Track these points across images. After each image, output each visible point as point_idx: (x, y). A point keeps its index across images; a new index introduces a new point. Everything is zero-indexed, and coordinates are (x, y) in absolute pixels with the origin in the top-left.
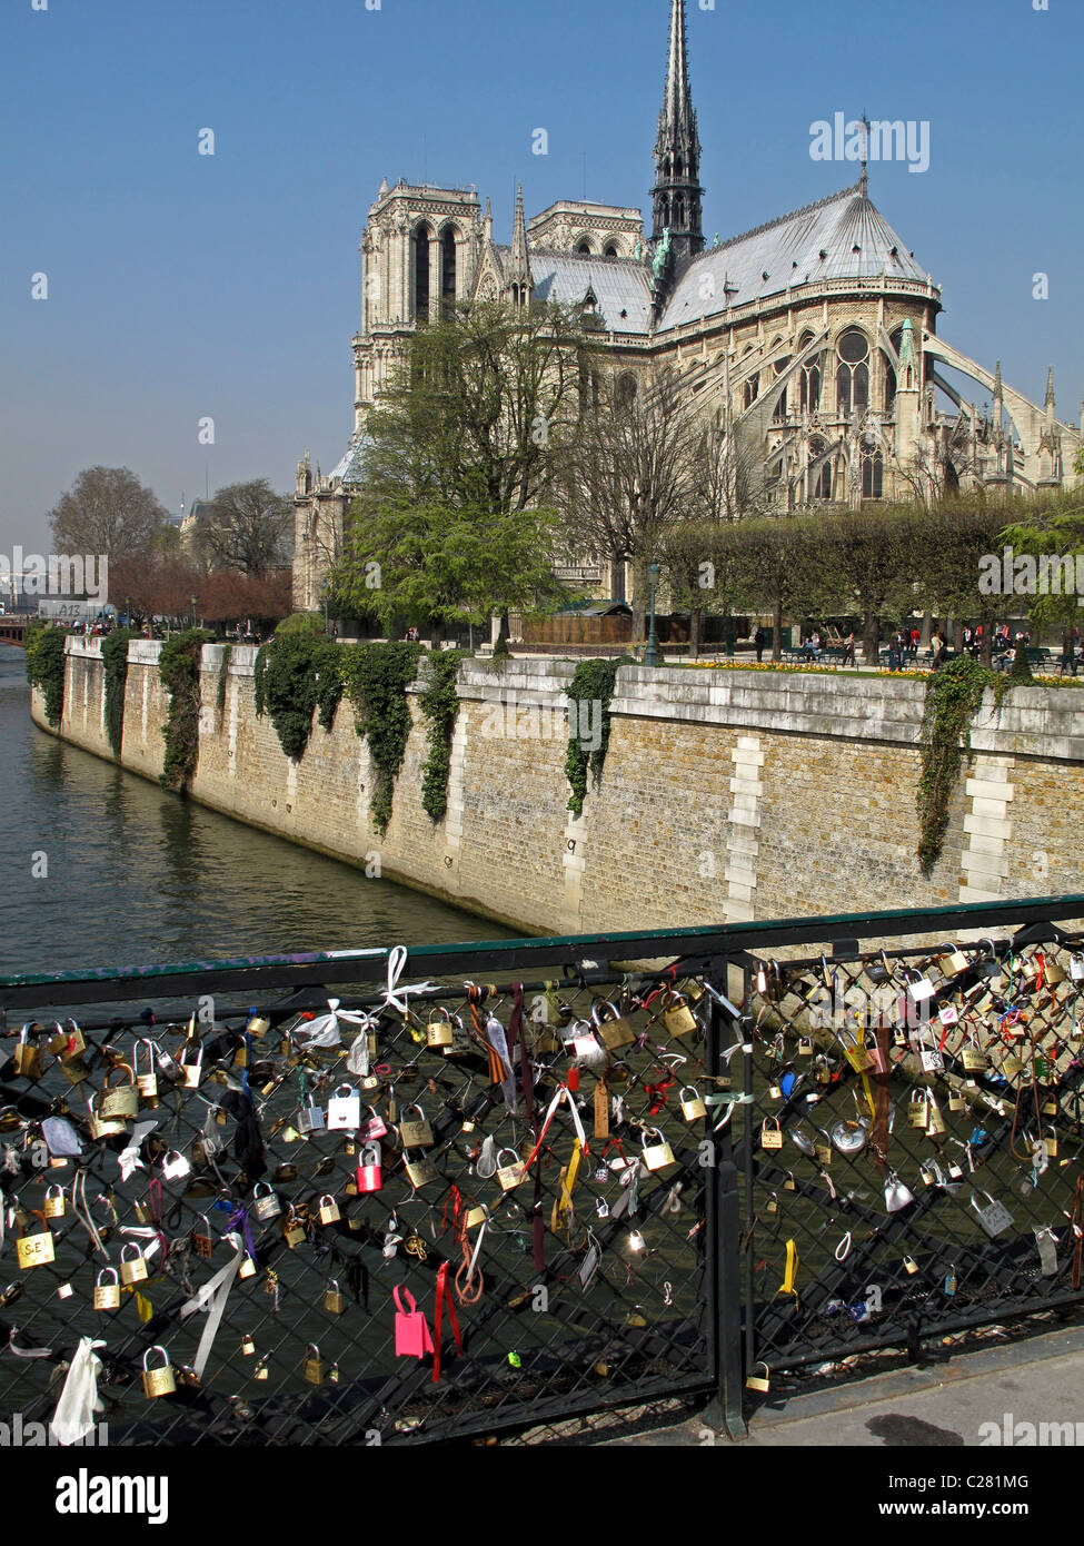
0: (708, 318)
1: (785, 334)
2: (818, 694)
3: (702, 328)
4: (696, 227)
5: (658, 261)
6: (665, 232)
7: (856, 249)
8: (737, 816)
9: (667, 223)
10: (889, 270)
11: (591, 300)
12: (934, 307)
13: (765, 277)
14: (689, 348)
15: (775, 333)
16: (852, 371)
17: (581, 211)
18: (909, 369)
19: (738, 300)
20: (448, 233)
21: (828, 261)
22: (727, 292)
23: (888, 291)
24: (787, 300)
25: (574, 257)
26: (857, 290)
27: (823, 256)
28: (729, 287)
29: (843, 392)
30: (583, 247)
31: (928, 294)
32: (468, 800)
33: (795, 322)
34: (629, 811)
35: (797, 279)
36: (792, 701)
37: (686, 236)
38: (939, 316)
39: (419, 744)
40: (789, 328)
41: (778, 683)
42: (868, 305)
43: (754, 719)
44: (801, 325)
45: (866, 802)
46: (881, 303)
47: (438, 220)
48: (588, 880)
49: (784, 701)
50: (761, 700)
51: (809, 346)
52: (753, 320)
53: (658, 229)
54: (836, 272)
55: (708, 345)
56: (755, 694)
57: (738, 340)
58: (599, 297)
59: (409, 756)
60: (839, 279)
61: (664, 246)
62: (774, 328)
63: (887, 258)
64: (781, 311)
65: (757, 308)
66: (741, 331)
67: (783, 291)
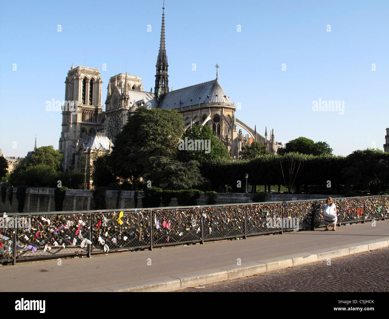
1: (198, 115)
5: (159, 94)
6: (160, 86)
7: (216, 96)
10: (225, 101)
13: (191, 100)
15: (195, 115)
16: (216, 125)
18: (235, 126)
19: (184, 105)
20: (92, 79)
21: (209, 98)
22: (180, 103)
23: (225, 106)
24: (199, 107)
26: (218, 106)
28: (181, 102)
31: (233, 107)
33: (201, 112)
35: (200, 102)
37: (164, 87)
40: (200, 114)
42: (220, 110)
44: (203, 113)
46: (223, 109)
47: (89, 77)
51: (207, 118)
52: (190, 111)
54: (212, 101)
57: (184, 115)
60: (213, 103)
61: (160, 90)
62: (195, 113)
63: (224, 98)
64: (198, 109)
65: (190, 108)
66: (185, 113)
67: (198, 105)
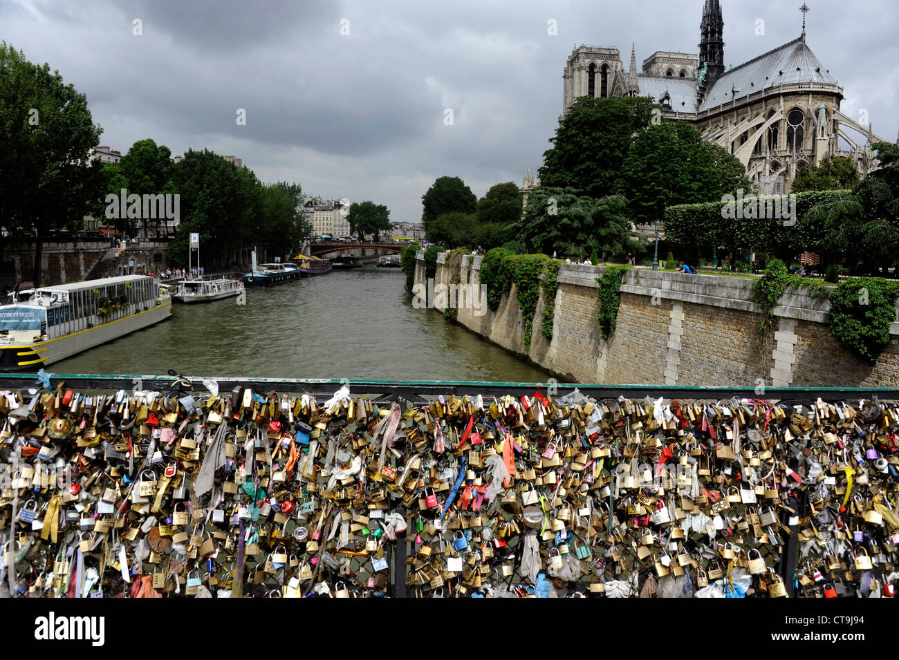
0: (724, 105)
1: (761, 111)
2: (709, 285)
3: (721, 110)
4: (721, 61)
5: (701, 78)
6: (705, 64)
7: (798, 69)
8: (671, 345)
9: (706, 61)
10: (815, 79)
11: (667, 97)
12: (839, 97)
13: (752, 85)
14: (715, 119)
15: (756, 111)
16: (795, 129)
17: (667, 56)
18: (823, 128)
19: (738, 96)
20: (605, 67)
21: (783, 76)
22: (733, 92)
23: (814, 90)
24: (763, 95)
25: (664, 77)
26: (798, 90)
27: (781, 73)
28: (735, 90)
29: (790, 140)
30: (669, 73)
31: (836, 91)
32: (561, 331)
33: (766, 106)
34: (625, 339)
35: (768, 85)
36: (697, 288)
37: (715, 66)
38: (842, 101)
39: (541, 304)
40: (763, 109)
41: (692, 278)
42: (804, 97)
43: (680, 297)
44: (769, 107)
45: (728, 340)
46: (811, 96)
47: (599, 62)
48: (607, 372)
49: (694, 288)
50: (684, 287)
51: (773, 117)
52: (746, 105)
53: (702, 63)
54: (787, 81)
55: (724, 118)
56: (682, 284)
57: (738, 115)
58: (671, 96)
59: (538, 309)
60: (789, 85)
61: (704, 71)
62: (756, 109)
63: (814, 73)
64: (760, 101)
65: (748, 100)
66: (740, 111)
67: (761, 92)
